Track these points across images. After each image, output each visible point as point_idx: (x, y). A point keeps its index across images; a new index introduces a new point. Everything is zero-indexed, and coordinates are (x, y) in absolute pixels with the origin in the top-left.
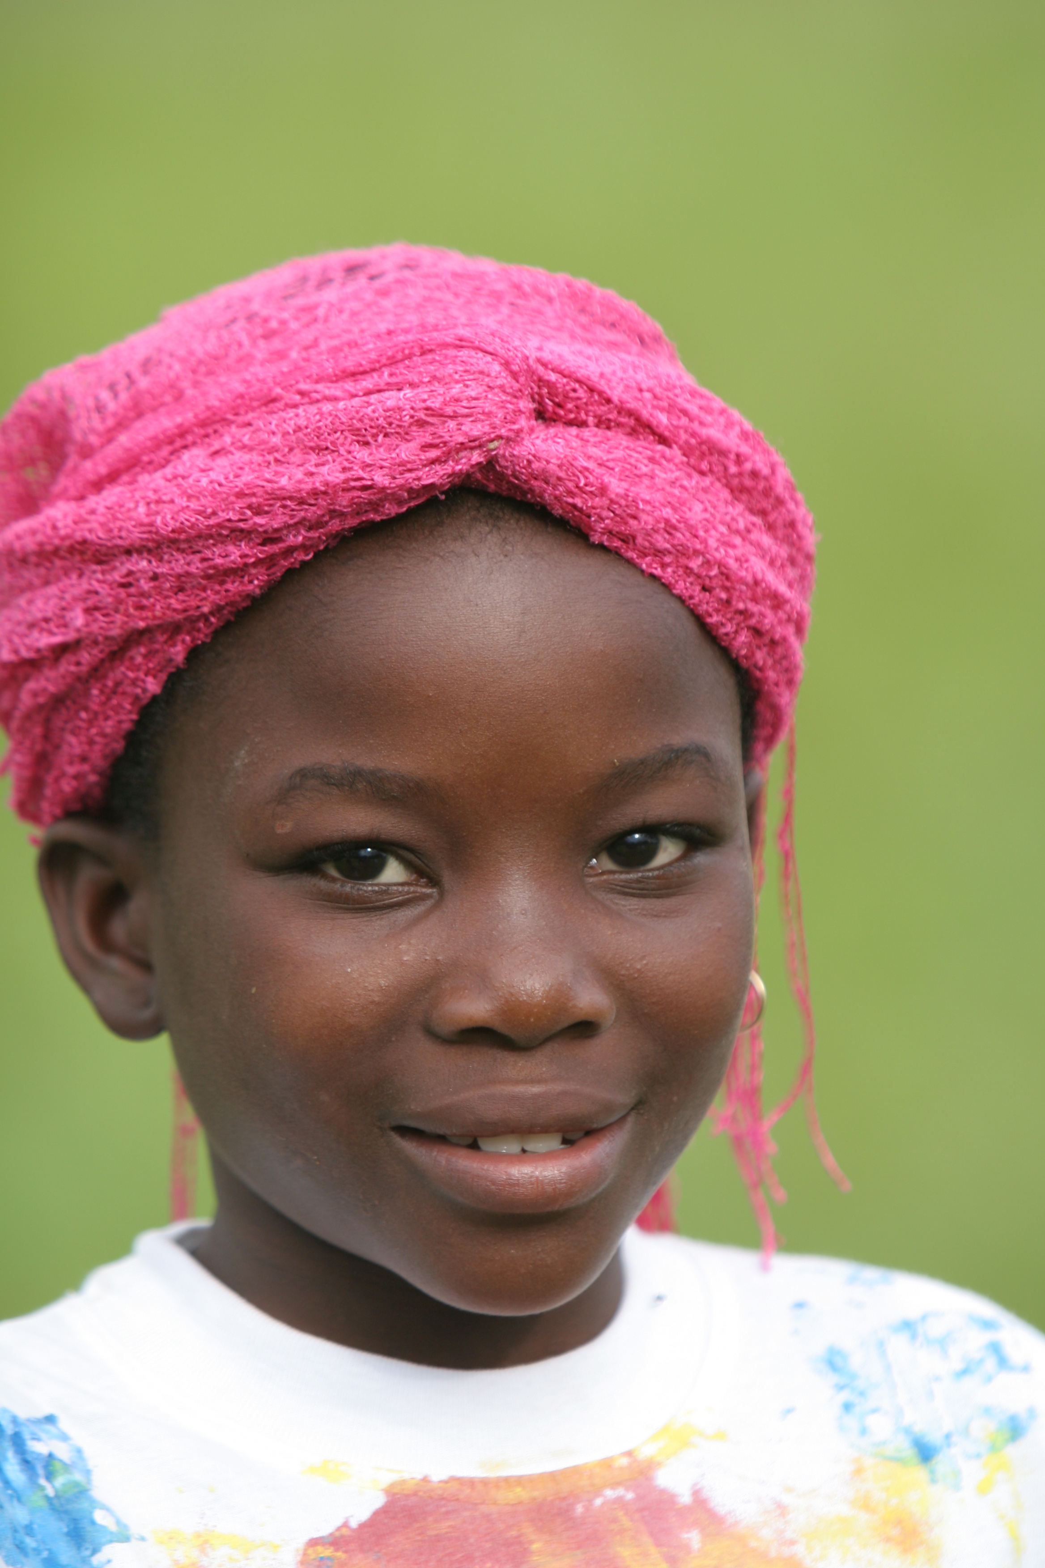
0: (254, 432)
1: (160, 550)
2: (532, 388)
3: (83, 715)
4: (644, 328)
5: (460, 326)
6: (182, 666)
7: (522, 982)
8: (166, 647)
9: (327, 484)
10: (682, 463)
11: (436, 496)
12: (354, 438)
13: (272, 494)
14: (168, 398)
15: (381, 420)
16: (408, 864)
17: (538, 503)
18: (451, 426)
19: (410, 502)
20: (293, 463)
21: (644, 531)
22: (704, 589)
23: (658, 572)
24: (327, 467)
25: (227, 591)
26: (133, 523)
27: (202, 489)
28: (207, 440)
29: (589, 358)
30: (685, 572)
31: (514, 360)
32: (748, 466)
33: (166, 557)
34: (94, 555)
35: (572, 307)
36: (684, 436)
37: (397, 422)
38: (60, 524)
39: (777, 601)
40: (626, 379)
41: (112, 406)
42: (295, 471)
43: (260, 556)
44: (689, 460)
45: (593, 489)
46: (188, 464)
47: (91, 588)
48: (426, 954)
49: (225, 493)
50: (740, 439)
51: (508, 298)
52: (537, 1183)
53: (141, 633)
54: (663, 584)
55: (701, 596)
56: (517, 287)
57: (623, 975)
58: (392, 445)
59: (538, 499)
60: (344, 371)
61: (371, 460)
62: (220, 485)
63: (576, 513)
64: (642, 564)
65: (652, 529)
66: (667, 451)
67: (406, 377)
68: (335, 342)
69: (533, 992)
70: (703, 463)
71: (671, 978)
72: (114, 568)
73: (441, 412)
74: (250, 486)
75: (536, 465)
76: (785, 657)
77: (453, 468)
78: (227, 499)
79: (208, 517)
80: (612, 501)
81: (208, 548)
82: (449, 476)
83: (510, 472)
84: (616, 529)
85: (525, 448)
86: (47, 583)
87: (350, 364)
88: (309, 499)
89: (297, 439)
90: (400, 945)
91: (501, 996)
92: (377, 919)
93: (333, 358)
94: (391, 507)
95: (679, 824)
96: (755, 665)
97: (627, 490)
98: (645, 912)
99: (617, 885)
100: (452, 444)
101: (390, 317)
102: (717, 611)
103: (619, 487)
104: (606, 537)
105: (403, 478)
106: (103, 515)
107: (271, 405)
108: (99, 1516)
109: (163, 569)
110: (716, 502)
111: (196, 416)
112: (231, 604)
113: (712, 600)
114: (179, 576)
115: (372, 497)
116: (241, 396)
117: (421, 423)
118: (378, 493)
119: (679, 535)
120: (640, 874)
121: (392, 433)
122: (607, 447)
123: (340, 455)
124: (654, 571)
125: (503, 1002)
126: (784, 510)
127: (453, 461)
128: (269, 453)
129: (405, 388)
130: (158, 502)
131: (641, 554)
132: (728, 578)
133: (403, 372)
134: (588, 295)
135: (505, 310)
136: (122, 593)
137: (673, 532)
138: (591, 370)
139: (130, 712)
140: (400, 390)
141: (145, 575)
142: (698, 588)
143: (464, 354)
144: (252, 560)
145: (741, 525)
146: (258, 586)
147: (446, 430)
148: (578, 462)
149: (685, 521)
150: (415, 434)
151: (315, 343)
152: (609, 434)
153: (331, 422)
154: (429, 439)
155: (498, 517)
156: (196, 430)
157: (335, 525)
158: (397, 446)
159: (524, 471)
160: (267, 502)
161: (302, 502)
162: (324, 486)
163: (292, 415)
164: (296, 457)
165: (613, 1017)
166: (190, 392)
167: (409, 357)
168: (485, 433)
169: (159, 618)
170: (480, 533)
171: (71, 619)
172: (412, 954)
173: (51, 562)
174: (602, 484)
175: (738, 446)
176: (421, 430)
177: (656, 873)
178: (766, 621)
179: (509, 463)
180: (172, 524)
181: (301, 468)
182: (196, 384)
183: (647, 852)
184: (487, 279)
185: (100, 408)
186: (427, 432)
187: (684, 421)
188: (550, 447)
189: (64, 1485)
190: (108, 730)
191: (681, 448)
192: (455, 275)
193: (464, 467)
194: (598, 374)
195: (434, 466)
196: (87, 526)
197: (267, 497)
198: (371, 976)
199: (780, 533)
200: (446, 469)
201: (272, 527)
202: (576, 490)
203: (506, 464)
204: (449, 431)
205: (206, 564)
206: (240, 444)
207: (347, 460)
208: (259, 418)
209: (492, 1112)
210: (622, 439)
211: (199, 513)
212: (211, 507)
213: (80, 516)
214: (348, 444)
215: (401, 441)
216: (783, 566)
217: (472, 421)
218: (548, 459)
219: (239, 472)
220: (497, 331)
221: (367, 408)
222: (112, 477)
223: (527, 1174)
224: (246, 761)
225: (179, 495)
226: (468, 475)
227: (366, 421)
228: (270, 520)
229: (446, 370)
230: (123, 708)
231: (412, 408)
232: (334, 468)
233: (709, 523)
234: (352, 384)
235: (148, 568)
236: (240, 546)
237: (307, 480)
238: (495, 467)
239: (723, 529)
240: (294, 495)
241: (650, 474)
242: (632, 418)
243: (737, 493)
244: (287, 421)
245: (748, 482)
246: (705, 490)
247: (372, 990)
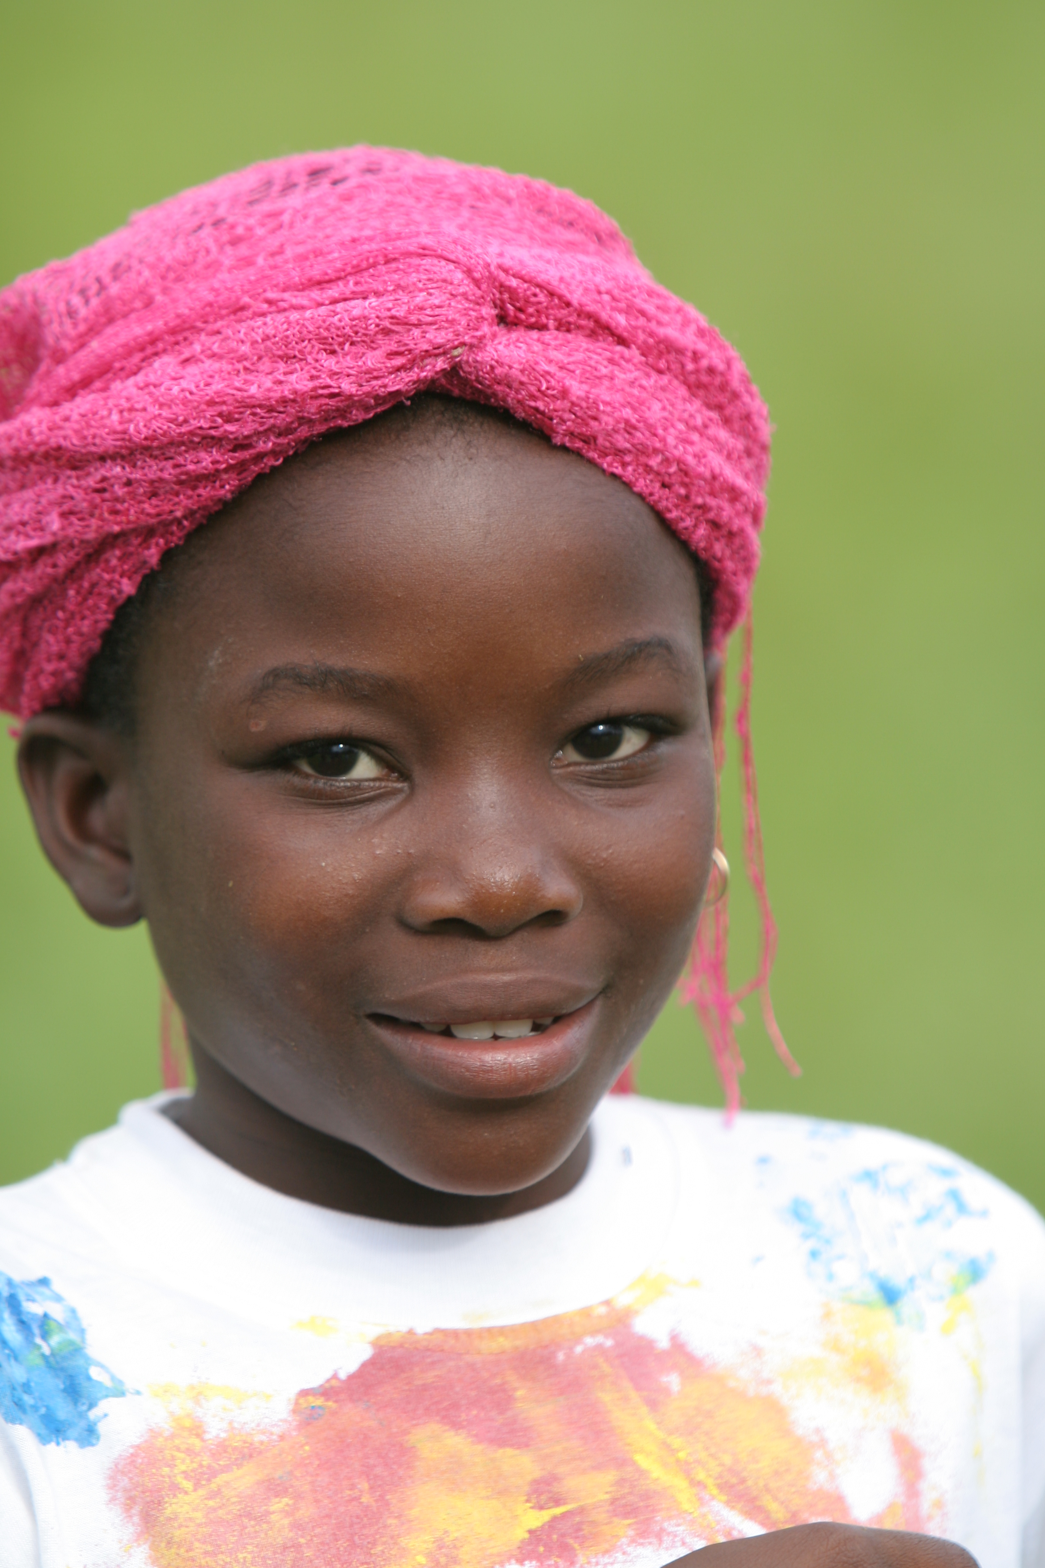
0: (223, 340)
1: (133, 456)
2: (494, 294)
3: (60, 614)
4: (601, 226)
5: (423, 234)
6: (156, 567)
7: (492, 874)
8: (140, 550)
9: (295, 392)
10: (641, 363)
11: (402, 402)
12: (321, 346)
13: (242, 402)
14: (138, 304)
15: (347, 329)
16: (379, 759)
17: (502, 407)
18: (416, 334)
19: (376, 408)
20: (262, 372)
21: (605, 432)
22: (664, 485)
23: (618, 470)
24: (295, 375)
25: (199, 496)
26: (107, 430)
27: (173, 397)
28: (177, 347)
29: (548, 262)
30: (645, 470)
31: (476, 267)
32: (704, 363)
33: (139, 463)
34: (68, 461)
35: (531, 207)
36: (641, 336)
37: (363, 331)
38: (35, 431)
39: (735, 494)
40: (585, 282)
41: (83, 312)
42: (264, 379)
43: (231, 461)
44: (647, 360)
45: (555, 392)
46: (159, 373)
47: (67, 493)
48: (398, 848)
49: (195, 401)
50: (697, 336)
51: (469, 201)
52: (511, 1070)
53: (116, 536)
54: (624, 483)
55: (661, 492)
56: (477, 189)
57: (590, 865)
58: (359, 353)
59: (501, 403)
60: (310, 280)
61: (338, 368)
62: (191, 393)
63: (539, 416)
64: (603, 463)
65: (613, 429)
66: (626, 352)
67: (371, 286)
68: (301, 249)
69: (503, 884)
70: (661, 362)
71: (636, 866)
72: (88, 474)
73: (406, 320)
74: (221, 394)
75: (498, 370)
76: (743, 547)
77: (418, 375)
78: (198, 407)
79: (180, 425)
80: (573, 404)
81: (180, 454)
82: (415, 382)
83: (473, 378)
84: (577, 431)
85: (488, 354)
86: (22, 487)
87: (316, 273)
88: (278, 407)
89: (266, 347)
90: (373, 839)
91: (471, 889)
92: (349, 814)
93: (299, 267)
94: (358, 413)
95: (643, 715)
96: (714, 557)
97: (588, 392)
98: (611, 802)
99: (583, 776)
100: (417, 351)
101: (353, 222)
102: (677, 506)
103: (580, 389)
104: (567, 438)
105: (370, 385)
106: (77, 422)
107: (239, 314)
108: (95, 1373)
109: (137, 475)
110: (674, 400)
111: (166, 324)
112: (204, 508)
113: (671, 495)
114: (152, 482)
115: (339, 404)
116: (210, 305)
117: (387, 332)
118: (346, 400)
119: (638, 434)
120: (605, 766)
121: (358, 342)
122: (567, 349)
123: (308, 364)
124: (615, 470)
125: (473, 894)
126: (740, 404)
127: (418, 368)
128: (238, 362)
129: (370, 297)
130: (131, 409)
131: (602, 454)
132: (686, 474)
133: (368, 282)
134: (546, 195)
135: (466, 213)
136: (97, 498)
137: (633, 431)
138: (551, 274)
139: (106, 612)
140: (365, 298)
141: (119, 481)
142: (657, 485)
143: (426, 262)
144: (224, 466)
145: (699, 421)
146: (229, 491)
147: (411, 338)
148: (539, 366)
149: (645, 421)
150: (380, 342)
151: (280, 251)
152: (570, 336)
153: (299, 331)
154: (394, 347)
155: (462, 421)
156: (166, 337)
157: (304, 432)
158: (364, 354)
159: (487, 376)
160: (237, 410)
161: (271, 409)
162: (292, 394)
163: (260, 323)
164: (265, 365)
165: (581, 906)
166: (159, 298)
167: (374, 265)
168: (449, 341)
169: (133, 522)
170: (446, 437)
171: (47, 523)
172: (385, 848)
173: (27, 467)
174: (563, 387)
175: (695, 343)
176: (386, 338)
177: (620, 764)
178: (725, 513)
179: (473, 369)
180: (145, 432)
181: (270, 377)
182: (165, 291)
183: (612, 743)
184: (448, 182)
185: (71, 313)
186: (393, 340)
187: (642, 321)
188: (513, 352)
189: (59, 1343)
190: (85, 629)
191: (639, 348)
192: (416, 179)
193: (429, 374)
194: (557, 278)
195: (399, 373)
196: (62, 433)
197: (237, 405)
198: (345, 869)
199: (736, 426)
200: (412, 376)
201: (242, 433)
202: (538, 394)
203: (470, 370)
204: (413, 338)
205: (178, 470)
206: (209, 352)
207: (315, 368)
208: (228, 326)
209: (465, 1001)
210: (582, 342)
211: (171, 421)
212: (182, 415)
213: (54, 422)
214: (315, 352)
215: (367, 349)
216: (739, 458)
217: (436, 329)
218: (511, 364)
219: (210, 380)
220: (458, 239)
221: (333, 317)
222: (86, 383)
223: (500, 1061)
224: (220, 661)
225: (151, 403)
226: (433, 381)
227: (333, 330)
228: (241, 427)
229: (410, 279)
230: (98, 608)
231: (378, 317)
232: (302, 376)
233: (668, 424)
234: (319, 292)
235: (121, 474)
236: (211, 452)
237: (276, 388)
238: (458, 372)
239: (681, 426)
240: (264, 402)
241: (609, 375)
242: (592, 320)
243: (694, 389)
244: (256, 330)
245: (705, 378)
246: (663, 389)
247: (346, 884)
